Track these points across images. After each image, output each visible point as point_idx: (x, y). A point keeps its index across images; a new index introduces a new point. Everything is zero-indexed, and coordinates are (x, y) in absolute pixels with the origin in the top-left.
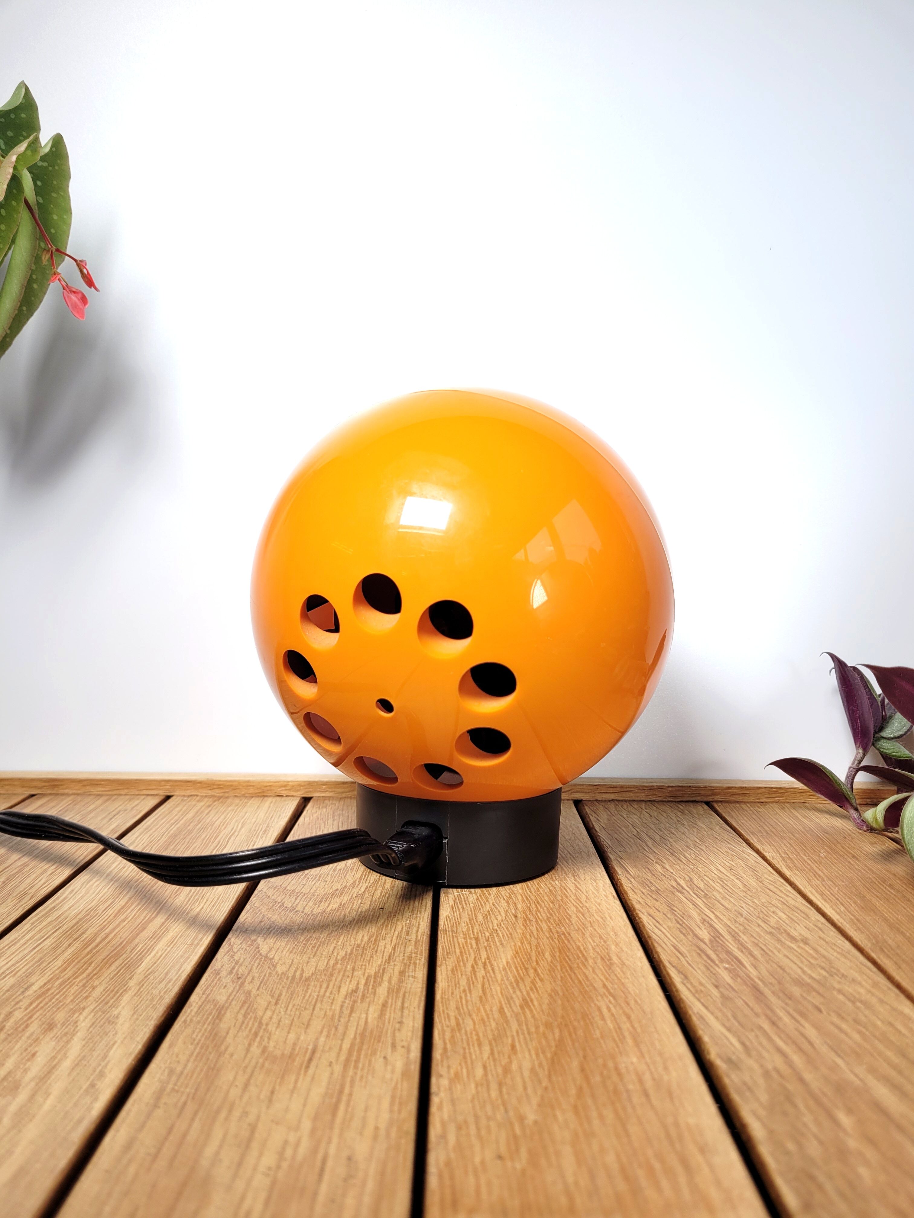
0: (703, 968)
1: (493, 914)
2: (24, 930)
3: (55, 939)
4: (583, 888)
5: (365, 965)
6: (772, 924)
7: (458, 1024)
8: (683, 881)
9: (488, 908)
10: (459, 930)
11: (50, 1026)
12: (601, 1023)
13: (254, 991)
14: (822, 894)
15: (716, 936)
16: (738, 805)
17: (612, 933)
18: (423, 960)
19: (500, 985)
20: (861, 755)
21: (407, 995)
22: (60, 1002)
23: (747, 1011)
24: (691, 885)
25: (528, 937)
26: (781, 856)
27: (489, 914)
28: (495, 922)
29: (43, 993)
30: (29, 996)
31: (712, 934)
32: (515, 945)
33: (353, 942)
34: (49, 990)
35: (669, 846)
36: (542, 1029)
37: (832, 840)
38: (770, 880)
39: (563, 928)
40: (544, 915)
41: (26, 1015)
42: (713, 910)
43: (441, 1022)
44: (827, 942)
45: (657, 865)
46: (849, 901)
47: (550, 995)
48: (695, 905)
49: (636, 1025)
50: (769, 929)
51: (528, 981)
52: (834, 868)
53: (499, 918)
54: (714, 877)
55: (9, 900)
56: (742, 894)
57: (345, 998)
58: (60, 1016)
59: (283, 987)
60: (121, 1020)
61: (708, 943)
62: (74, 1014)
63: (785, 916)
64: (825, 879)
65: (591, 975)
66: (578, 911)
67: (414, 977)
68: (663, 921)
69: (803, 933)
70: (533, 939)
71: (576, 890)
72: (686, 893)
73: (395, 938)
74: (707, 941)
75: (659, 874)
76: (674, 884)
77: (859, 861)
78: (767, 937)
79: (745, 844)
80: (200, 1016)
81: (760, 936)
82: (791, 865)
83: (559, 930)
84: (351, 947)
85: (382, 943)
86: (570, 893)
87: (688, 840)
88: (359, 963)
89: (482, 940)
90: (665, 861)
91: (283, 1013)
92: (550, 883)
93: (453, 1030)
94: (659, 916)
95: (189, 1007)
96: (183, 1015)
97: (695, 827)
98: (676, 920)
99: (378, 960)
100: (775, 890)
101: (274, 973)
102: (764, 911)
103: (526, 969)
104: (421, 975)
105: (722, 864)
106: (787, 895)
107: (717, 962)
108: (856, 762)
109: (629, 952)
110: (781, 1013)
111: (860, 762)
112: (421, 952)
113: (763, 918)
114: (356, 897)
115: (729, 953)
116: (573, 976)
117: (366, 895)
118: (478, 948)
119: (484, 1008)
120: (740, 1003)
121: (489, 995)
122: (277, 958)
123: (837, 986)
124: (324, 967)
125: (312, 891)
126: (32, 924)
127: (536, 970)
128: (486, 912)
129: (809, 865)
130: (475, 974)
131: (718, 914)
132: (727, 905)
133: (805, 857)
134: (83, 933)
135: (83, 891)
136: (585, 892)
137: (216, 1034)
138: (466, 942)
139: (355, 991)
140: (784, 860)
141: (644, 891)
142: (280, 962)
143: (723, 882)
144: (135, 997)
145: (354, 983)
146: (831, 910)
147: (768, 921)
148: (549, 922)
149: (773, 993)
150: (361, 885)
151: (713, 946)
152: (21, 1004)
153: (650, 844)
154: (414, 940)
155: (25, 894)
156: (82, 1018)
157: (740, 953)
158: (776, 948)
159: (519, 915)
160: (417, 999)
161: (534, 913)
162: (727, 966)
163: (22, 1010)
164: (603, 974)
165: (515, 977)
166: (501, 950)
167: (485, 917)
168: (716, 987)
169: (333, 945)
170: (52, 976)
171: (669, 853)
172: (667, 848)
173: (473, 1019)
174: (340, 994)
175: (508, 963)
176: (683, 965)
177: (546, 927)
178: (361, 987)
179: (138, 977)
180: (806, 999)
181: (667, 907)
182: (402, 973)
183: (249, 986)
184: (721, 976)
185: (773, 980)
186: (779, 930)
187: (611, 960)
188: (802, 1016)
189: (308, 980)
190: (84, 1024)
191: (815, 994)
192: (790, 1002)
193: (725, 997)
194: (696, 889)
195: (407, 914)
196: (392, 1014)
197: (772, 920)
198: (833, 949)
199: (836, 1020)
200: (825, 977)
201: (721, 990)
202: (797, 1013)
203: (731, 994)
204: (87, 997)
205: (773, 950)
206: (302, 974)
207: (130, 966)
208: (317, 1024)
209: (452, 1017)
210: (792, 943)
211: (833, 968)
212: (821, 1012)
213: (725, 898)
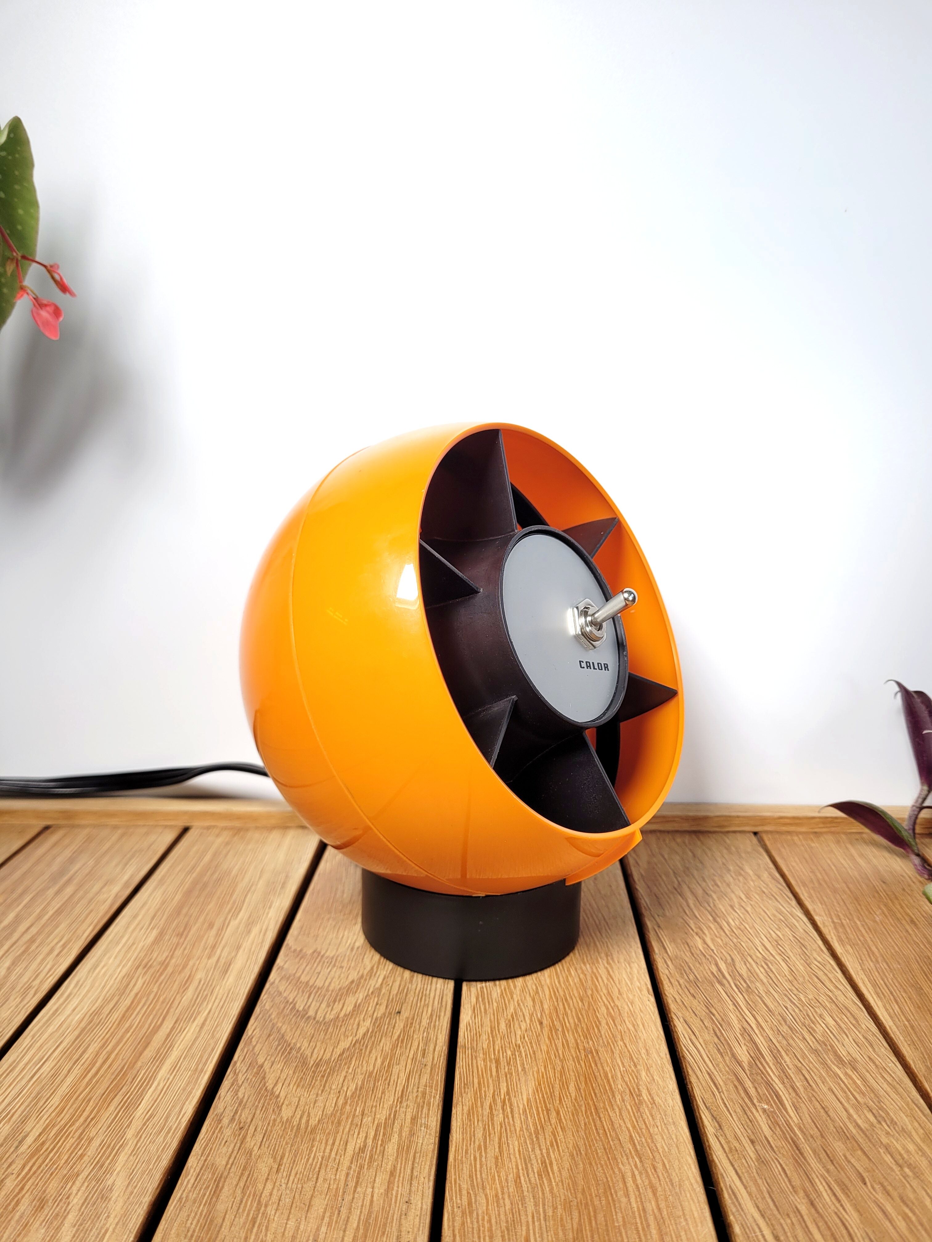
0: (739, 1110)
1: (518, 1019)
2: (24, 1046)
3: (55, 1062)
4: (616, 976)
5: (376, 1106)
6: (818, 1037)
7: (470, 1204)
8: (724, 965)
9: (512, 1010)
10: (480, 1045)
11: (41, 1204)
12: (624, 1200)
13: (256, 1149)
14: (875, 985)
15: (757, 1056)
16: (789, 837)
17: (643, 1051)
18: (438, 1097)
19: (519, 1138)
20: (925, 792)
21: (418, 1155)
22: (54, 1164)
23: (785, 1184)
24: (732, 971)
25: (553, 1057)
26: (833, 922)
27: (513, 1018)
28: (519, 1033)
29: (37, 1150)
30: (22, 1153)
31: (753, 1055)
32: (538, 1072)
33: (365, 1069)
34: (43, 1144)
35: (712, 905)
36: (560, 1210)
37: (889, 893)
38: (819, 962)
39: (591, 1043)
40: (571, 1021)
41: (17, 1185)
42: (754, 1013)
43: (451, 1199)
44: (877, 1066)
45: (697, 938)
46: (904, 995)
47: (572, 1155)
48: (736, 1005)
49: (663, 1205)
50: (814, 1045)
51: (549, 1130)
52: (890, 940)
53: (523, 1028)
54: (757, 957)
55: (12, 998)
56: (787, 985)
57: (351, 1163)
58: (53, 1186)
59: (287, 1144)
60: (115, 1195)
61: (746, 1068)
62: (66, 1183)
63: (833, 1023)
64: (880, 959)
65: (617, 1121)
66: (609, 1013)
67: (427, 1127)
68: (699, 1032)
69: (852, 1051)
70: (558, 1061)
71: (608, 979)
72: (727, 985)
73: (409, 1061)
74: (746, 1065)
75: (698, 952)
76: (714, 969)
77: (918, 928)
78: (812, 1057)
79: (794, 902)
80: (196, 1192)
81: (804, 1056)
82: (843, 937)
83: (586, 1046)
84: (363, 1076)
85: (396, 1069)
86: (601, 984)
87: (733, 896)
88: (369, 1103)
89: (503, 1062)
90: (706, 932)
91: (284, 1186)
92: (581, 968)
93: (463, 1213)
94: (696, 1024)
95: (186, 1177)
96: (179, 1189)
97: (741, 875)
98: (714, 1030)
99: (390, 1099)
100: (823, 978)
101: (278, 1120)
102: (810, 1014)
103: (548, 1110)
104: (434, 1123)
105: (768, 936)
106: (836, 987)
107: (755, 1101)
108: (920, 800)
109: (660, 1083)
110: (821, 1187)
111: (924, 799)
112: (437, 1085)
113: (809, 1025)
114: (372, 993)
115: (769, 1085)
116: (598, 1123)
117: (383, 991)
118: (498, 1076)
119: (499, 1176)
120: (777, 1169)
121: (505, 1155)
122: (282, 1095)
123: (885, 1140)
124: (332, 1109)
125: (327, 984)
126: (33, 1037)
127: (558, 1113)
128: (509, 1017)
129: (863, 936)
130: (492, 1120)
131: (760, 1020)
132: (771, 1006)
133: (858, 922)
134: (84, 1052)
135: (89, 981)
136: (617, 982)
137: (212, 1221)
138: (486, 1066)
139: (362, 1150)
140: (835, 928)
141: (681, 981)
142: (286, 1102)
143: (767, 965)
144: (131, 1157)
145: (362, 1135)
146: (883, 1010)
147: (814, 1030)
148: (577, 1032)
149: (814, 1152)
150: (378, 973)
151: (751, 1074)
152: (13, 1167)
153: (691, 902)
154: (430, 1064)
155: (30, 987)
156: (75, 1189)
157: (781, 1086)
158: (821, 1077)
159: (545, 1022)
160: (428, 1163)
161: (561, 1017)
162: (766, 1107)
163: (14, 1176)
164: (631, 1120)
165: (535, 1124)
166: (523, 1080)
167: (509, 1026)
168: (752, 1142)
169: (344, 1074)
170: (48, 1121)
171: (711, 918)
172: (709, 909)
173: (486, 1195)
174: (347, 1154)
175: (528, 1100)
176: (718, 1106)
177: (573, 1041)
178: (370, 1142)
179: (136, 1124)
180: (849, 1162)
181: (704, 1008)
182: (414, 1119)
183: (250, 1143)
184: (759, 1125)
185: (815, 1132)
186: (826, 1045)
187: (640, 1095)
188: (843, 1190)
189: (313, 1131)
190: (76, 1201)
191: (859, 1152)
192: (831, 1167)
193: (761, 1161)
194: (738, 977)
195: (425, 1022)
196: (400, 1189)
197: (819, 1029)
198: (883, 1077)
199: (881, 1197)
200: (872, 1125)
201: (758, 1147)
202: (839, 1185)
203: (768, 1155)
204: (82, 1156)
205: (818, 1081)
206: (308, 1121)
207: (129, 1106)
208: (319, 1204)
209: (464, 1192)
210: (839, 1068)
211: (881, 1108)
212: (865, 1184)
213: (768, 992)
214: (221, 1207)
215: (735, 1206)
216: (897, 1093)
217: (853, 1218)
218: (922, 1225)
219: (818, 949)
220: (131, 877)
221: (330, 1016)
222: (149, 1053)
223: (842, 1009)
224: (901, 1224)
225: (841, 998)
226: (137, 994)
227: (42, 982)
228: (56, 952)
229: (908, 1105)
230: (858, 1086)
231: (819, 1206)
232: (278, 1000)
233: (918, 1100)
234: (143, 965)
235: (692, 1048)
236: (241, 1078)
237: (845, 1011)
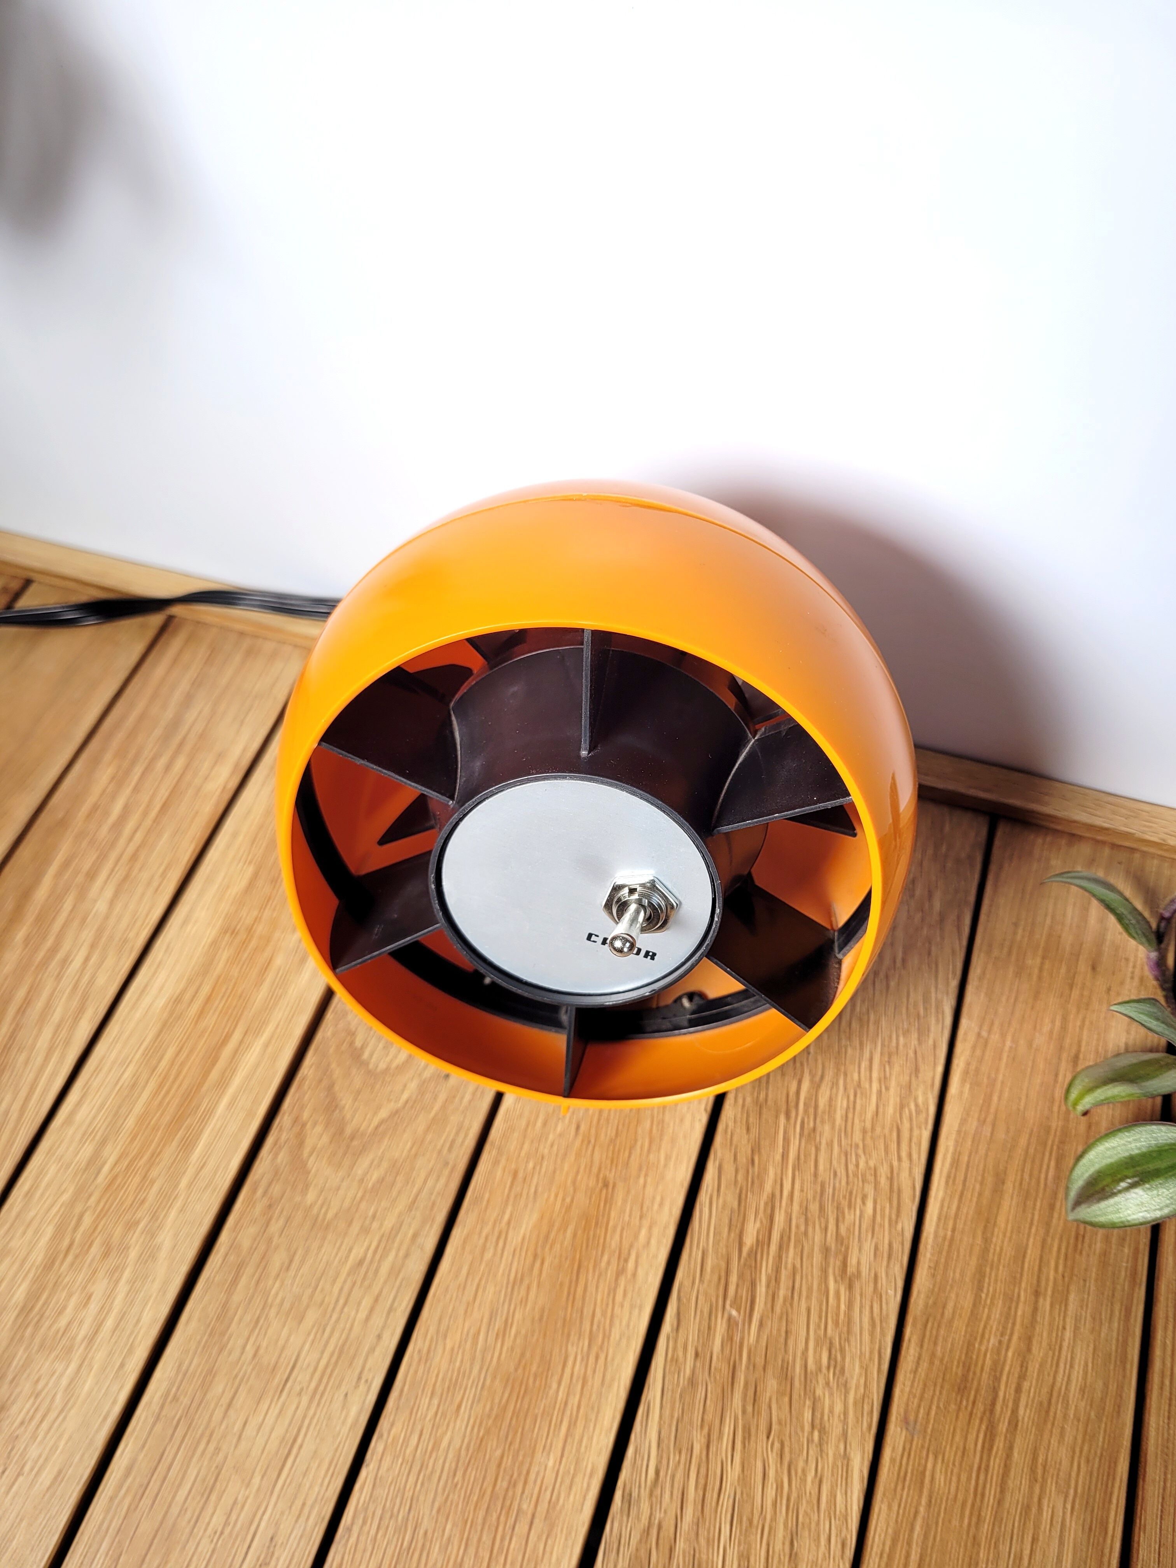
0: (706, 1311)
3: (136, 1067)
5: (388, 1211)
6: (842, 1229)
7: (429, 1350)
11: (108, 1251)
13: (276, 1237)
14: (955, 1163)
15: (763, 1241)
17: (658, 1199)
19: (496, 1286)
21: (404, 1283)
22: (122, 1205)
23: (697, 1415)
24: (811, 1097)
29: (111, 1183)
30: (100, 1184)
31: (760, 1237)
32: (547, 1202)
33: (393, 1153)
36: (497, 1382)
38: (918, 1106)
39: (614, 1170)
41: (93, 1222)
42: (798, 1173)
43: (416, 1341)
44: (875, 1289)
46: (977, 1188)
47: (534, 1318)
48: (785, 1156)
49: (584, 1401)
50: (831, 1240)
51: (526, 1283)
52: (1026, 1085)
54: (852, 1081)
56: (857, 1137)
57: (348, 1276)
58: (118, 1233)
59: (302, 1237)
60: (161, 1257)
61: (744, 1256)
62: (129, 1231)
63: (871, 1212)
64: (989, 1119)
65: (591, 1288)
67: (422, 1250)
68: (726, 1187)
69: (864, 1261)
70: (571, 1188)
72: (793, 1119)
73: (435, 1154)
74: (745, 1250)
76: (794, 1088)
78: (817, 1258)
80: (221, 1274)
81: (810, 1258)
82: (973, 1066)
84: (388, 1164)
85: (418, 1164)
88: (383, 1204)
89: (520, 1177)
91: (289, 1288)
93: (421, 1359)
95: (216, 1255)
98: (742, 1189)
99: (403, 1201)
100: (905, 1134)
101: (302, 1205)
102: (855, 1193)
103: (535, 1256)
104: (430, 1246)
107: (728, 1303)
109: (652, 1250)
110: (727, 1430)
112: (448, 1196)
113: (843, 1209)
115: (753, 1284)
116: (574, 1284)
118: (509, 1196)
119: (463, 1326)
120: (700, 1395)
121: (478, 1301)
122: (313, 1172)
123: (819, 1392)
124: (349, 1202)
127: (542, 1263)
129: (998, 1070)
130: (482, 1254)
131: (797, 1186)
132: (821, 1169)
133: (1008, 1043)
134: (161, 1059)
137: (227, 1312)
138: (502, 1180)
139: (361, 1263)
140: (973, 1048)
142: (315, 1181)
143: (855, 1096)
144: (180, 1215)
145: (366, 1244)
146: (938, 1205)
147: (844, 1219)
148: (607, 1150)
149: (746, 1384)
151: (744, 1265)
152: (91, 1199)
154: (452, 1163)
156: (134, 1240)
158: (810, 1286)
162: (733, 1314)
163: (91, 1212)
165: (517, 1272)
166: (529, 1208)
168: (697, 1355)
169: (373, 1155)
170: (123, 1148)
174: (347, 1264)
175: (524, 1237)
176: (689, 1300)
178: (370, 1255)
179: (190, 1172)
180: (770, 1407)
181: (749, 1152)
182: (415, 1236)
183: (275, 1227)
184: (714, 1335)
185: (760, 1361)
186: (842, 1244)
187: (626, 1261)
188: (744, 1438)
189: (328, 1226)
190: (133, 1254)
191: (787, 1399)
192: (749, 1409)
193: (692, 1382)
194: (811, 1110)
195: (467, 1097)
196: (377, 1320)
197: (849, 1217)
198: (872, 1307)
199: (772, 1458)
200: (820, 1369)
201: (698, 1364)
202: (744, 1432)
203: (702, 1376)
204: (143, 1202)
205: (804, 1293)
206: (326, 1213)
207: (188, 1145)
208: (312, 1316)
209: (429, 1337)
210: (836, 1281)
211: (842, 1350)
212: (768, 1437)
213: (830, 1145)
214: (236, 1298)
215: (642, 1425)
216: (872, 1334)
217: (733, 1474)
218: (788, 1500)
219: (930, 1082)
220: (245, 750)
221: (382, 1066)
222: (214, 1075)
223: (894, 1191)
224: (771, 1493)
225: (905, 1175)
226: (219, 977)
227: (137, 934)
228: (155, 884)
229: (871, 1352)
230: (838, 1315)
231: (713, 1449)
232: (341, 1025)
233: (885, 1349)
234: (229, 930)
235: (706, 1210)
236: (284, 1137)
237: (895, 1196)
